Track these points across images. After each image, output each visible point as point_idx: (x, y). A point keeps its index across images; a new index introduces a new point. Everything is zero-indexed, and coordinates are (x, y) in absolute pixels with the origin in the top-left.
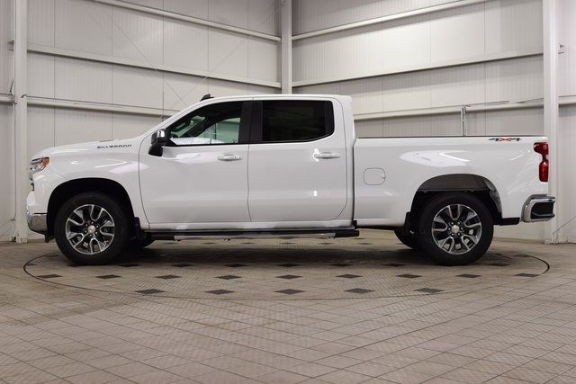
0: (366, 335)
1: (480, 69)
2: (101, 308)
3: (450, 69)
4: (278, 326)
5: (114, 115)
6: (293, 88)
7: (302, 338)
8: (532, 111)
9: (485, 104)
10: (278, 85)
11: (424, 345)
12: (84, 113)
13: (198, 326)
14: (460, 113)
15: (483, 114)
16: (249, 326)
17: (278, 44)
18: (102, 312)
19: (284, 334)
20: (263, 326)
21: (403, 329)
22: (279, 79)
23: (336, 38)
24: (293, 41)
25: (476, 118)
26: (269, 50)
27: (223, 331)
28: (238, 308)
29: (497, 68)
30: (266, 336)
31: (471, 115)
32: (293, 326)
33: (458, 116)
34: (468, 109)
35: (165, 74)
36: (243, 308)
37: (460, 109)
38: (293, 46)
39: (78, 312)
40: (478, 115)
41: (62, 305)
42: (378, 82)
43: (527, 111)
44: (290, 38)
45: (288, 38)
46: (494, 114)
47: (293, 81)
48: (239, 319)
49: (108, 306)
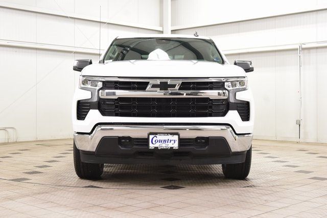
1: (313, 16)
2: (28, 196)
5: (38, 51)
6: (172, 31)
9: (317, 42)
12: (15, 49)
14: (297, 49)
15: (315, 50)
22: (161, 25)
25: (309, 53)
29: (326, 15)
31: (306, 51)
33: (296, 52)
37: (297, 47)
46: (324, 50)
47: (172, 26)
49: (32, 194)
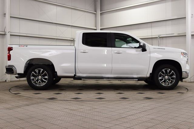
0: (125, 113)
1: (164, 23)
2: (35, 104)
3: (154, 23)
4: (95, 110)
5: (40, 39)
6: (101, 29)
7: (104, 114)
8: (182, 37)
9: (166, 34)
10: (95, 28)
11: (145, 117)
12: (29, 38)
13: (68, 110)
14: (157, 38)
15: (165, 38)
16: (85, 110)
17: (95, 14)
18: (35, 105)
19: (97, 113)
20: (90, 110)
21: (138, 111)
22: (96, 26)
23: (115, 12)
24: (100, 13)
25: (163, 39)
26: (92, 16)
27: (77, 112)
28: (82, 104)
29: (170, 22)
30: (91, 114)
31: (161, 38)
32: (101, 110)
33: (157, 39)
34: (160, 36)
35: (57, 24)
36: (83, 104)
37: (157, 36)
38: (100, 15)
39: (28, 105)
40: (164, 38)
41: (22, 103)
42: (130, 27)
43: (181, 37)
44: (100, 12)
45: (99, 12)
46: (169, 38)
47: (100, 27)
48: (82, 108)
49: (37, 103)
